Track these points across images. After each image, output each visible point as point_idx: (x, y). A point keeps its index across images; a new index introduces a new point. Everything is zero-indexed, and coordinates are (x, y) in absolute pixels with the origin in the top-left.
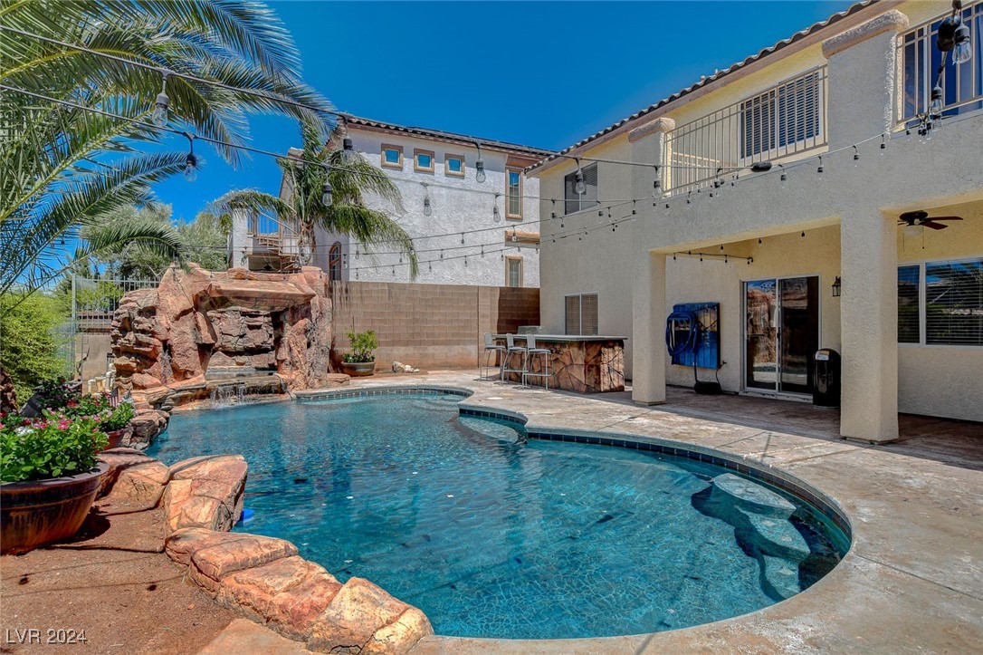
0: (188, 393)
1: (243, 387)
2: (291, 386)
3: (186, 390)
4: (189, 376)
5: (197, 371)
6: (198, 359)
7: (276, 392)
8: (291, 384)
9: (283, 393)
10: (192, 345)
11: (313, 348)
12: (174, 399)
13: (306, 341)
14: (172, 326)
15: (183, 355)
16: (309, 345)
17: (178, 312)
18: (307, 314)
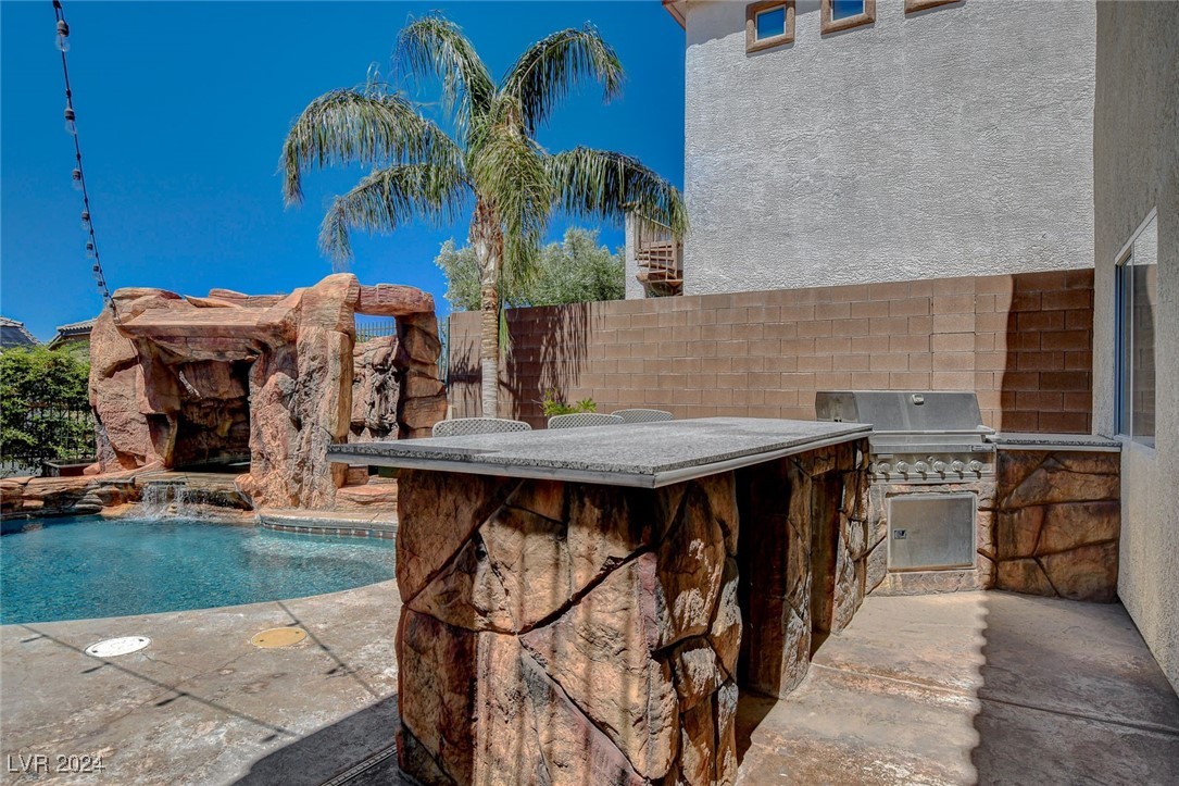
0: (114, 489)
1: (182, 489)
2: (260, 499)
3: (111, 484)
4: (139, 463)
5: (150, 456)
6: (148, 438)
7: (237, 506)
8: (258, 494)
9: (249, 508)
10: (139, 417)
11: (307, 429)
12: (100, 495)
13: (286, 414)
14: (100, 386)
15: (122, 429)
16: (298, 425)
17: (108, 363)
18: (290, 364)
